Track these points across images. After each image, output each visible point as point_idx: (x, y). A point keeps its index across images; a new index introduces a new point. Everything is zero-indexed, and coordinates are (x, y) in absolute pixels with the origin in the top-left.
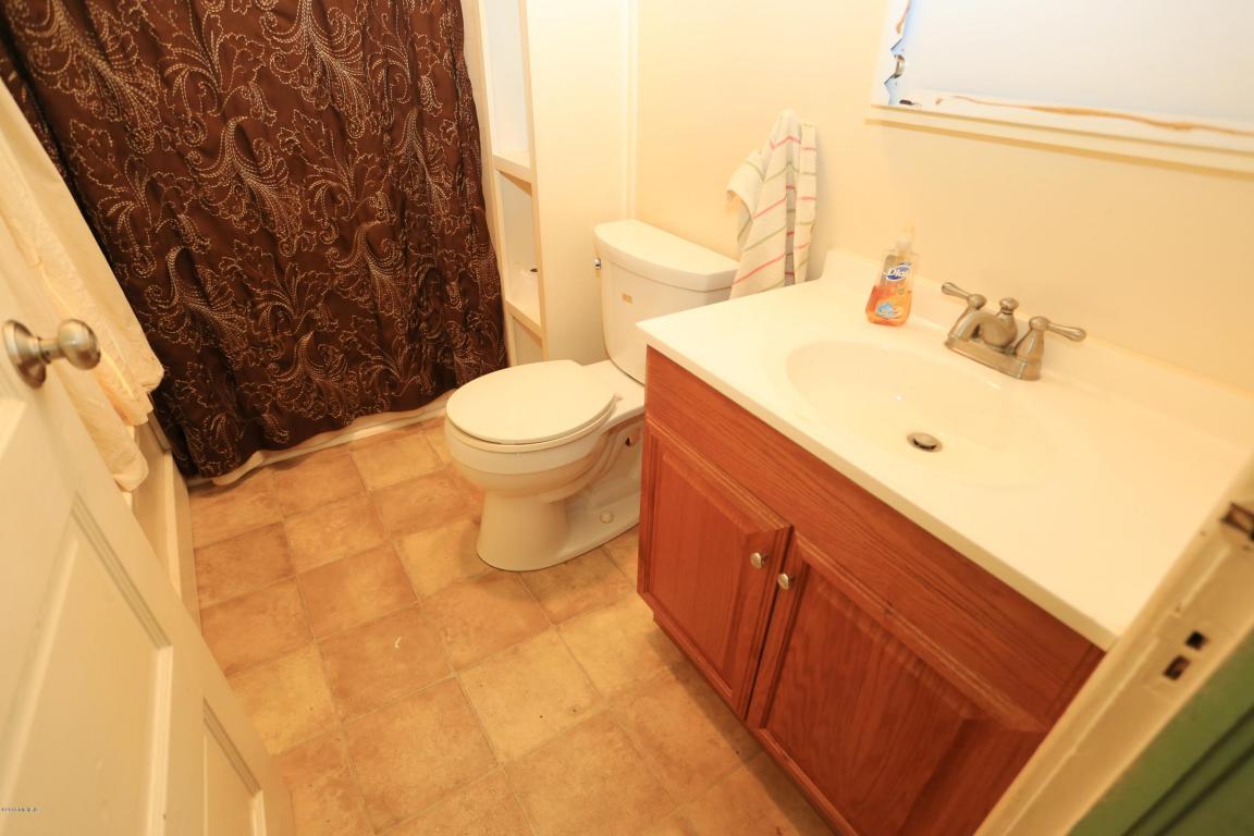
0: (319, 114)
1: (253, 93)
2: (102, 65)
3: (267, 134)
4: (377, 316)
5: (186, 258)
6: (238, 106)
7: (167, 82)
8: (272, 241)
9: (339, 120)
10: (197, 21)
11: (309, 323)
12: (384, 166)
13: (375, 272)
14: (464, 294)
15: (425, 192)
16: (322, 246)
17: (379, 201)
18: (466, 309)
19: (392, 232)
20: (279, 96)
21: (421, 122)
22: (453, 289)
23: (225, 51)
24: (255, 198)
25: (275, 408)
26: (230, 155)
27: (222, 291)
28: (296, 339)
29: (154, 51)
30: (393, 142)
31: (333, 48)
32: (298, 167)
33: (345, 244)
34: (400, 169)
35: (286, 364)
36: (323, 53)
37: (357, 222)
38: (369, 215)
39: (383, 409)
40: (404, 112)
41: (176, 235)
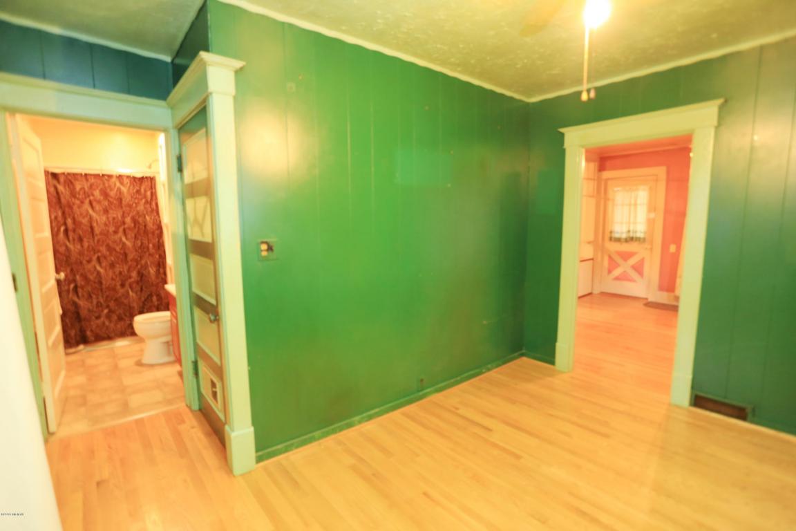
0: (120, 253)
1: (103, 249)
2: (68, 244)
3: (105, 257)
4: (130, 307)
5: (76, 287)
6: (99, 251)
7: (82, 246)
8: (101, 283)
9: (126, 255)
10: (93, 234)
11: (108, 306)
12: (137, 265)
13: (131, 293)
14: (158, 300)
15: (149, 272)
16: (115, 285)
17: (134, 274)
18: (158, 305)
19: (137, 283)
20: (109, 248)
21: (150, 255)
22: (155, 298)
23: (98, 241)
24: (98, 273)
25: (92, 331)
26: (94, 262)
27: (83, 296)
28: (102, 311)
29: (81, 240)
30: (141, 260)
31: (126, 238)
32: (112, 265)
33: (123, 285)
34: (142, 267)
35: (98, 318)
36: (124, 239)
37: (126, 280)
38: (130, 277)
39: (128, 335)
40: (145, 252)
41: (74, 281)
